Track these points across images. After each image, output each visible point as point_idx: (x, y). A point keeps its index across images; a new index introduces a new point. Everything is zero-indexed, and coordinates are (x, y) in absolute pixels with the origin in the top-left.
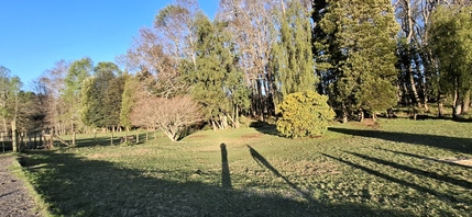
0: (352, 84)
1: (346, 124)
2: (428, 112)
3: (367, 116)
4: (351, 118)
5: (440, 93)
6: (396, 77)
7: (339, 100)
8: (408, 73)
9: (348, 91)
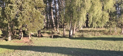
0: (16, 10)
1: (11, 42)
2: (59, 33)
3: (26, 35)
4: (13, 37)
5: (65, 22)
6: (44, 9)
7: (6, 22)
8: (51, 8)
9: (13, 16)
